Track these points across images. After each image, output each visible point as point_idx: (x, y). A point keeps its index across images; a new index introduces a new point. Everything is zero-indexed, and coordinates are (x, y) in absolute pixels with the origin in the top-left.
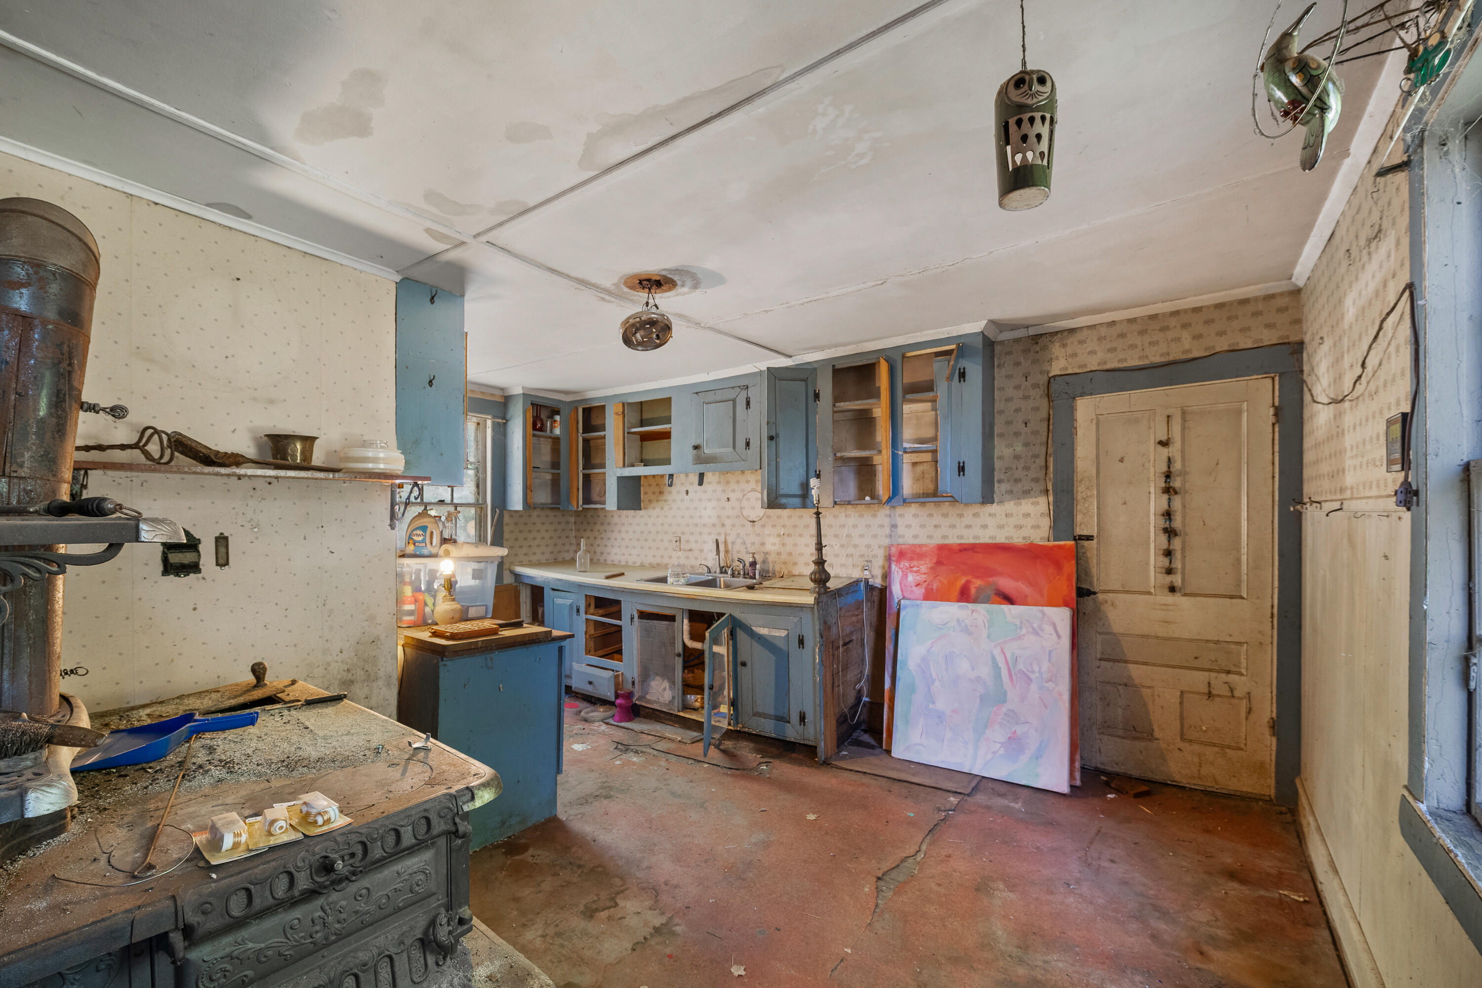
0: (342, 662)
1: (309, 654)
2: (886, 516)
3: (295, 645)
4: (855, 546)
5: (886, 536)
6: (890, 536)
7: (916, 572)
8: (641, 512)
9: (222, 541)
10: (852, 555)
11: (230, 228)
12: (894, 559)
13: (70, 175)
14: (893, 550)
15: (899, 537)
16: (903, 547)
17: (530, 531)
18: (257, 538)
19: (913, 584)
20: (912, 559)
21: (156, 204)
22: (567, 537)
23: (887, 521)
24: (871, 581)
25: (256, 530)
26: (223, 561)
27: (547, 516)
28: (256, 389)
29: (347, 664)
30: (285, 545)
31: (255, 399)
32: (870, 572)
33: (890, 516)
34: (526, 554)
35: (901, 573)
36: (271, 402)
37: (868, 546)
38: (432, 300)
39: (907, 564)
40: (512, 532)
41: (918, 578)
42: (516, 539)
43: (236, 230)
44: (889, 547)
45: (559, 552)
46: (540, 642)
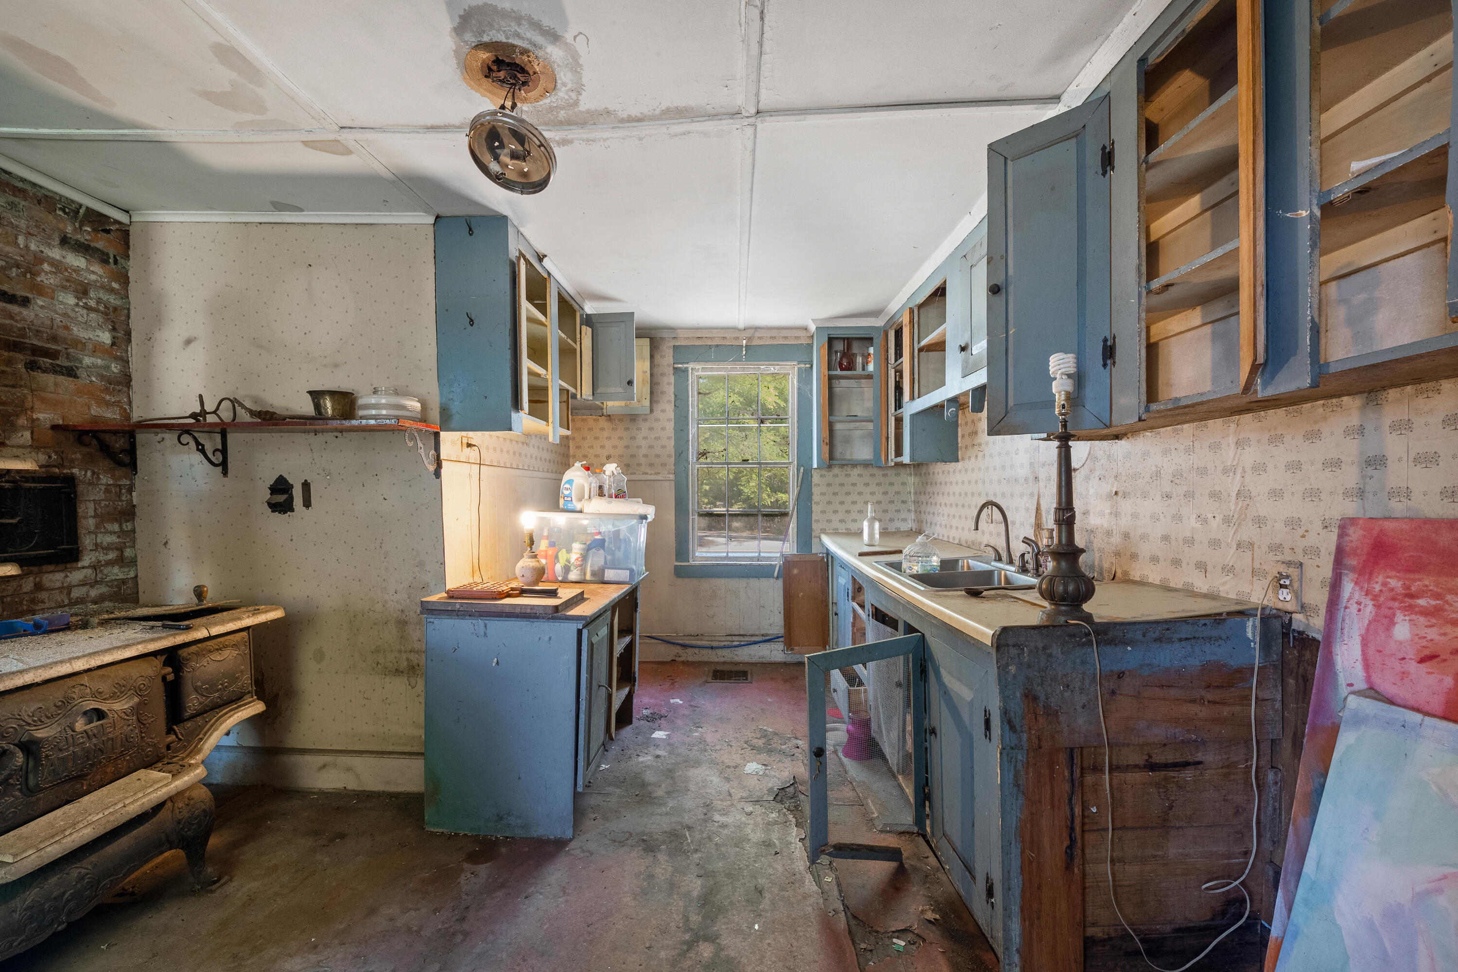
0: (397, 602)
1: (370, 590)
2: (1347, 432)
3: (360, 580)
4: (1260, 521)
5: (1346, 494)
6: (1361, 493)
7: (1425, 612)
8: (959, 465)
9: (306, 486)
10: (1251, 545)
11: (304, 224)
12: (1352, 562)
13: (217, 223)
14: (1355, 535)
15: (1391, 494)
16: (1389, 526)
17: (848, 494)
18: (329, 485)
19: (1411, 653)
20: (1414, 568)
21: (261, 223)
22: (903, 502)
23: (1351, 449)
24: (1299, 620)
25: (328, 477)
26: (307, 504)
27: (872, 475)
28: (325, 357)
29: (401, 604)
30: (349, 491)
31: (325, 366)
32: (1297, 595)
33: (1361, 430)
34: (842, 521)
35: (1369, 608)
36: (336, 366)
37: (1293, 523)
38: (471, 231)
39: (1393, 583)
40: (823, 494)
41: (1433, 634)
42: (829, 503)
43: (308, 224)
44: (1345, 525)
45: (891, 520)
46: (538, 618)
